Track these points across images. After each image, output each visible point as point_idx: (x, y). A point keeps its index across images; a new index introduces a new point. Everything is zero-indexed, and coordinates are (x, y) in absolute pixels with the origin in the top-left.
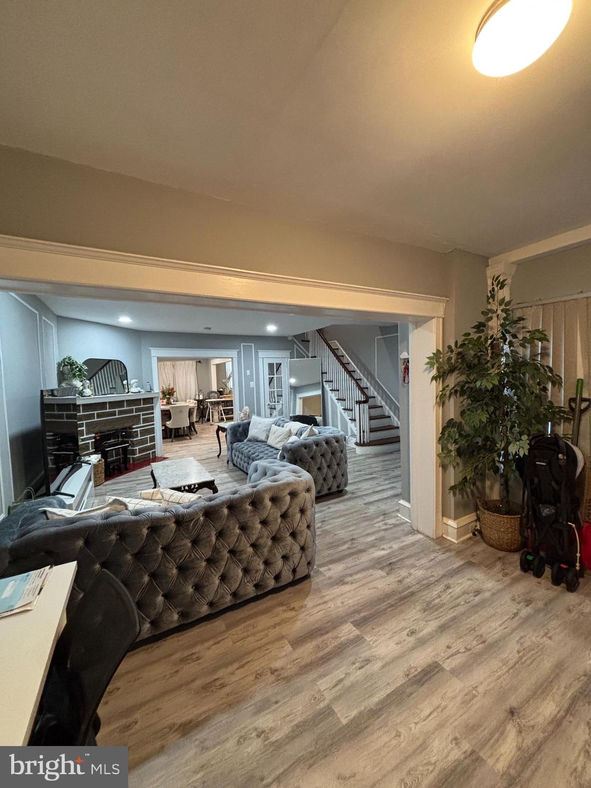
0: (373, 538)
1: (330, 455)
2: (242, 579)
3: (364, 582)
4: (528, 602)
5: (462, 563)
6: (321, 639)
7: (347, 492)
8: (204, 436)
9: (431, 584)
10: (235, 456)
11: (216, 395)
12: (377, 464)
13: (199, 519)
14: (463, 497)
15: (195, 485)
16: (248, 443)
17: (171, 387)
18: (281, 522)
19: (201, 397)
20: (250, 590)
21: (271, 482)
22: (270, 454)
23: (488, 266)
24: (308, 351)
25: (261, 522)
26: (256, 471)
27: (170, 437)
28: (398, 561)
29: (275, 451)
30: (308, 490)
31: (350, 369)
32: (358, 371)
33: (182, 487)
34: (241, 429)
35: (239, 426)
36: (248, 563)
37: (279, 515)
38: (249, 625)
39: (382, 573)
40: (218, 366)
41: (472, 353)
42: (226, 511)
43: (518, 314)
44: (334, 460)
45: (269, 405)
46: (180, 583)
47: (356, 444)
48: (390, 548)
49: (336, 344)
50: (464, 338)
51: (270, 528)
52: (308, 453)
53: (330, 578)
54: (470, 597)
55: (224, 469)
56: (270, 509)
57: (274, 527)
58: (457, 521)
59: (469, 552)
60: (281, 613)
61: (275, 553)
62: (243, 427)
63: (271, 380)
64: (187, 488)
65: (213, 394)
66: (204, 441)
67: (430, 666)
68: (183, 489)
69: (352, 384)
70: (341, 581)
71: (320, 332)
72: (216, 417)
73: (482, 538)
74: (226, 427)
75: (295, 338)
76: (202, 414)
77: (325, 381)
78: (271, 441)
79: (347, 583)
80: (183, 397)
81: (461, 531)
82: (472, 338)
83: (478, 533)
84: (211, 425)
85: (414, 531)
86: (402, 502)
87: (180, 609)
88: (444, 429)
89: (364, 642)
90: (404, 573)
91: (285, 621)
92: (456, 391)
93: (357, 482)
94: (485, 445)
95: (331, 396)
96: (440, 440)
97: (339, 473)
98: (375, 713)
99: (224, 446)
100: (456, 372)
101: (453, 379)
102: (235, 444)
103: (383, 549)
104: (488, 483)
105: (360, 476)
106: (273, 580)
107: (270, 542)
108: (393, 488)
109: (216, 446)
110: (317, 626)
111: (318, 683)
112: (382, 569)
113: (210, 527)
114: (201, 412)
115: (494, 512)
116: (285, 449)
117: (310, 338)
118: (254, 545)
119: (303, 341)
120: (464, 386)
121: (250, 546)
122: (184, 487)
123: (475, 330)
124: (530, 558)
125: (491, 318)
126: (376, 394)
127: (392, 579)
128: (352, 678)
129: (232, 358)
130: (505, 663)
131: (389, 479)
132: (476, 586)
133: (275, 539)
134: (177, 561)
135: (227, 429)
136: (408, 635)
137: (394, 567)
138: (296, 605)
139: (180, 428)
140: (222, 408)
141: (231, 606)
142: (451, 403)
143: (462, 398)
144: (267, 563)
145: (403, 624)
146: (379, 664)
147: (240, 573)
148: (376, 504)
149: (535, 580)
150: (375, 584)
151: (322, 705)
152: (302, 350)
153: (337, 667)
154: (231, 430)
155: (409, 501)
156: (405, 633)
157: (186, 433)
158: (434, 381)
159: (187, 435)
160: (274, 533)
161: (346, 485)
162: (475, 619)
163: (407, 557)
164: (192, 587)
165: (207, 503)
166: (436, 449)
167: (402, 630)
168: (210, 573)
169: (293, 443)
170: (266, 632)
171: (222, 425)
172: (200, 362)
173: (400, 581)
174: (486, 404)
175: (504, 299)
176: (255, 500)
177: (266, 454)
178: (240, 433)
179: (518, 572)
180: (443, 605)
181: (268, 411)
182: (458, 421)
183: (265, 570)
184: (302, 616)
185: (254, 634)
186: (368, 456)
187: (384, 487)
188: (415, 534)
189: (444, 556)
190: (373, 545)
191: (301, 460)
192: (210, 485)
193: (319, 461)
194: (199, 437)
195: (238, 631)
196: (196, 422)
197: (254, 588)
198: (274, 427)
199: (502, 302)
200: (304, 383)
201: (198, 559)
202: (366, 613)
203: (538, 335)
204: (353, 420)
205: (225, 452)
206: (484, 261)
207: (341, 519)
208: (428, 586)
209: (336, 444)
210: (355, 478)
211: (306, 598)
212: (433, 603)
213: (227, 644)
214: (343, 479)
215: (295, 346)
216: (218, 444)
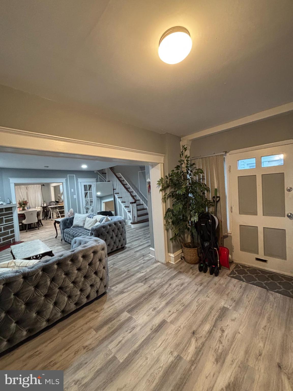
0: (138, 268)
1: (117, 230)
2: (67, 302)
3: (132, 290)
4: (201, 284)
5: (176, 273)
6: (111, 324)
7: (126, 247)
8: (47, 227)
9: (163, 285)
10: (66, 236)
11: (54, 203)
12: (141, 232)
13: (39, 273)
14: (176, 243)
15: (40, 255)
16: (73, 228)
17: (25, 200)
18: (89, 268)
19: (45, 205)
20: (73, 307)
21: (82, 247)
22: (85, 233)
23: (181, 141)
24: (106, 179)
25: (77, 270)
26: (75, 243)
27: (25, 229)
28: (149, 277)
29: (88, 231)
30: (103, 249)
31: (127, 187)
32: (131, 188)
33: (32, 257)
34: (68, 221)
35: (67, 220)
36: (71, 292)
37: (88, 264)
38: (72, 326)
39: (142, 284)
40: (55, 187)
41: (175, 178)
42: (56, 266)
43: (193, 162)
44: (119, 233)
45: (85, 207)
46: (27, 313)
47: (131, 223)
48: (145, 271)
49: (120, 175)
50: (172, 172)
51: (83, 271)
52: (105, 230)
53: (117, 292)
54: (179, 287)
55: (59, 244)
56: (82, 262)
57: (85, 271)
58: (174, 254)
59: (179, 267)
60: (91, 315)
61: (86, 284)
62: (70, 220)
63: (86, 194)
64: (34, 257)
65: (52, 203)
66: (47, 230)
67: (162, 322)
68: (32, 258)
69: (128, 194)
70: (122, 292)
71: (112, 169)
72: (55, 216)
73: (185, 260)
74: (60, 221)
75: (98, 172)
76: (46, 214)
77: (115, 193)
78: (86, 226)
79: (125, 292)
80: (34, 206)
81: (176, 258)
82: (175, 172)
83: (183, 258)
84: (52, 220)
85: (157, 262)
86: (151, 248)
87: (27, 328)
88: (166, 213)
89: (132, 319)
90: (151, 282)
91: (93, 319)
92: (170, 196)
93: (131, 242)
94: (183, 218)
95: (119, 201)
96: (165, 218)
97: (122, 239)
98: (136, 352)
99: (59, 232)
100: (170, 187)
101: (169, 190)
102: (65, 230)
103: (143, 272)
104: (186, 235)
105: (133, 239)
106: (86, 299)
107: (83, 279)
108: (147, 243)
109: (54, 232)
110: (109, 317)
111: (109, 347)
112: (141, 282)
113: (46, 277)
114: (45, 213)
115: (188, 248)
116: (92, 230)
117: (106, 172)
118: (74, 282)
119: (102, 173)
120: (173, 193)
121: (72, 283)
122: (33, 257)
123: (176, 169)
124: (202, 265)
125: (182, 164)
126: (140, 199)
127: (146, 286)
128: (126, 339)
129: (62, 183)
130: (191, 312)
131: (146, 238)
132: (182, 282)
133: (86, 277)
134: (25, 300)
135: (60, 222)
136: (152, 311)
137: (147, 280)
138: (98, 309)
139: (32, 224)
140: (58, 211)
141: (61, 318)
142: (168, 201)
143: (173, 199)
144: (82, 290)
145: (151, 306)
146: (139, 328)
147: (66, 299)
148: (140, 251)
149: (204, 274)
150: (138, 290)
151: (110, 357)
152: (103, 178)
153: (119, 335)
154: (62, 222)
155: (154, 248)
156: (151, 310)
157: (36, 226)
158: (161, 192)
159: (36, 227)
160: (85, 274)
161: (125, 244)
162: (180, 297)
163: (153, 275)
164: (36, 313)
165: (44, 264)
166: (164, 222)
167: (150, 309)
168: (47, 302)
169: (97, 226)
170: (81, 328)
171: (58, 220)
172: (43, 185)
173: (150, 287)
174: (182, 201)
175: (187, 155)
176: (73, 258)
177: (83, 233)
178: (68, 224)
179: (198, 272)
180: (168, 293)
181: (85, 210)
182: (172, 209)
183: (81, 294)
184: (102, 314)
185: (74, 331)
186: (137, 229)
187: (143, 243)
188: (157, 263)
189: (169, 271)
190: (138, 271)
191: (101, 234)
192: (50, 254)
193: (111, 233)
194: (44, 228)
195: (65, 331)
196: (43, 219)
197: (75, 306)
198: (88, 219)
199: (186, 157)
200: (104, 195)
201: (39, 296)
202: (134, 305)
203: (200, 171)
204: (130, 212)
205: (60, 235)
206: (179, 139)
207: (123, 261)
208: (162, 286)
209: (120, 224)
210: (130, 240)
211: (104, 304)
212: (164, 293)
213: (58, 340)
214: (124, 241)
215: (99, 176)
216: (56, 231)
